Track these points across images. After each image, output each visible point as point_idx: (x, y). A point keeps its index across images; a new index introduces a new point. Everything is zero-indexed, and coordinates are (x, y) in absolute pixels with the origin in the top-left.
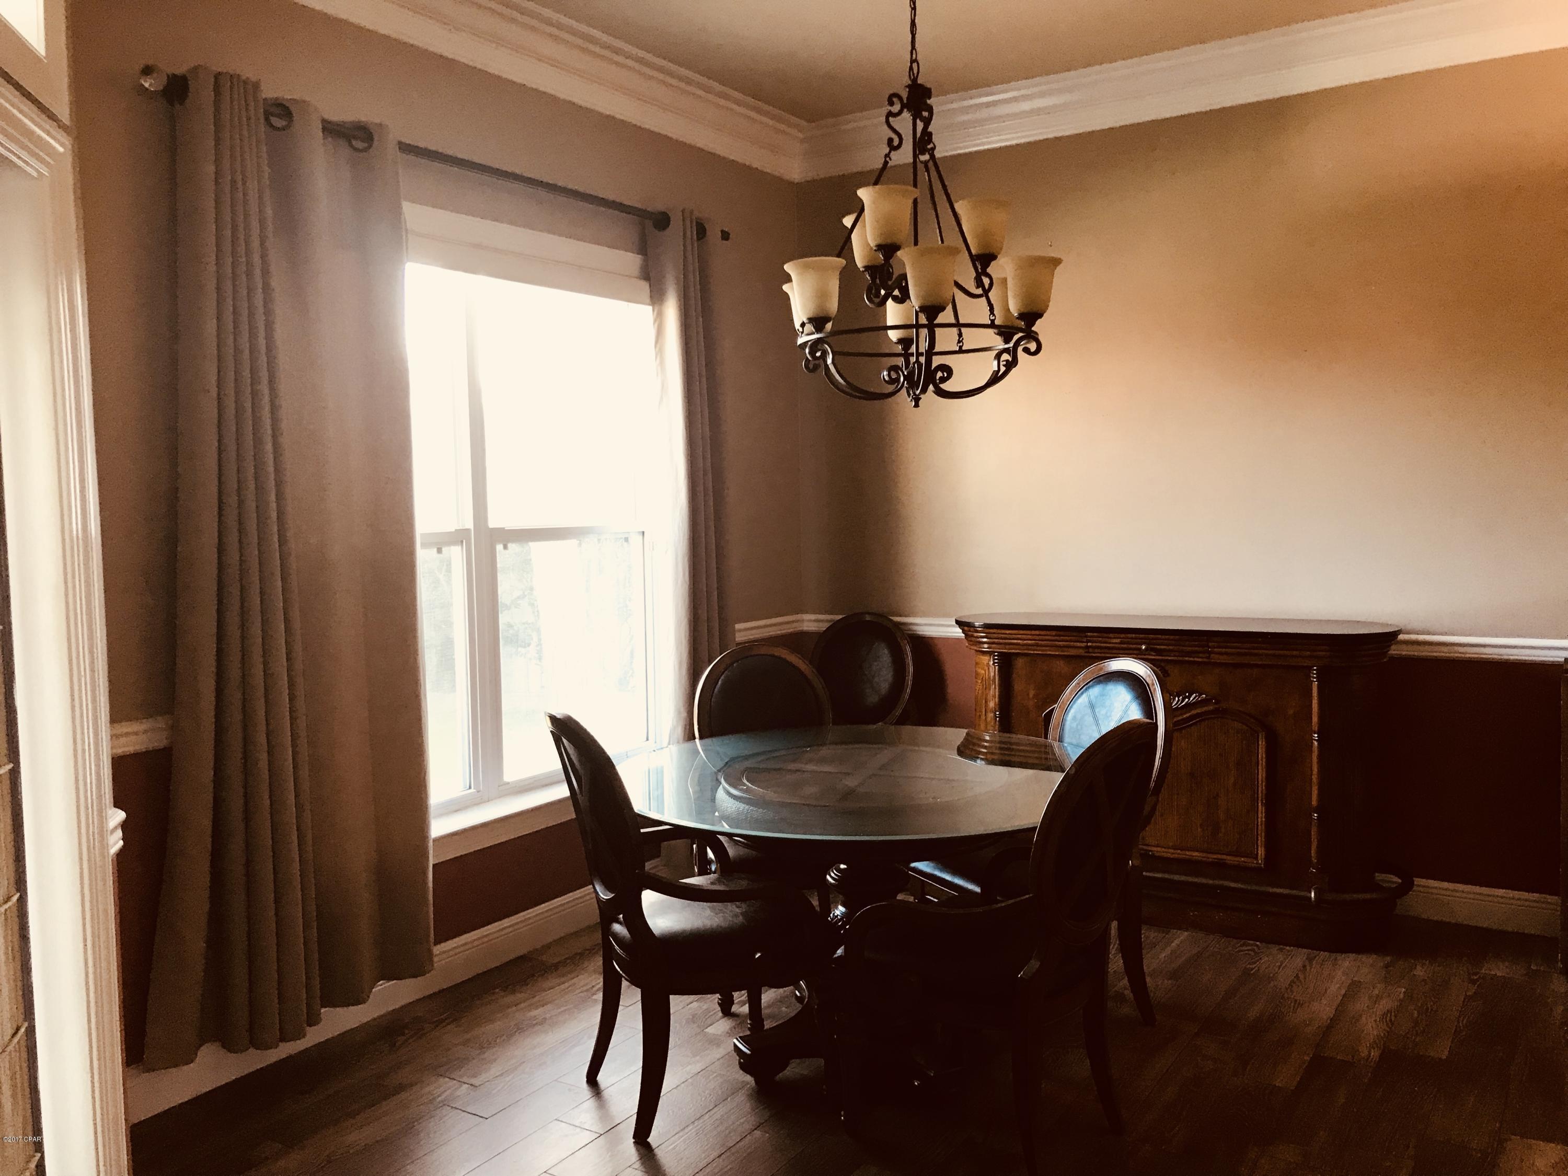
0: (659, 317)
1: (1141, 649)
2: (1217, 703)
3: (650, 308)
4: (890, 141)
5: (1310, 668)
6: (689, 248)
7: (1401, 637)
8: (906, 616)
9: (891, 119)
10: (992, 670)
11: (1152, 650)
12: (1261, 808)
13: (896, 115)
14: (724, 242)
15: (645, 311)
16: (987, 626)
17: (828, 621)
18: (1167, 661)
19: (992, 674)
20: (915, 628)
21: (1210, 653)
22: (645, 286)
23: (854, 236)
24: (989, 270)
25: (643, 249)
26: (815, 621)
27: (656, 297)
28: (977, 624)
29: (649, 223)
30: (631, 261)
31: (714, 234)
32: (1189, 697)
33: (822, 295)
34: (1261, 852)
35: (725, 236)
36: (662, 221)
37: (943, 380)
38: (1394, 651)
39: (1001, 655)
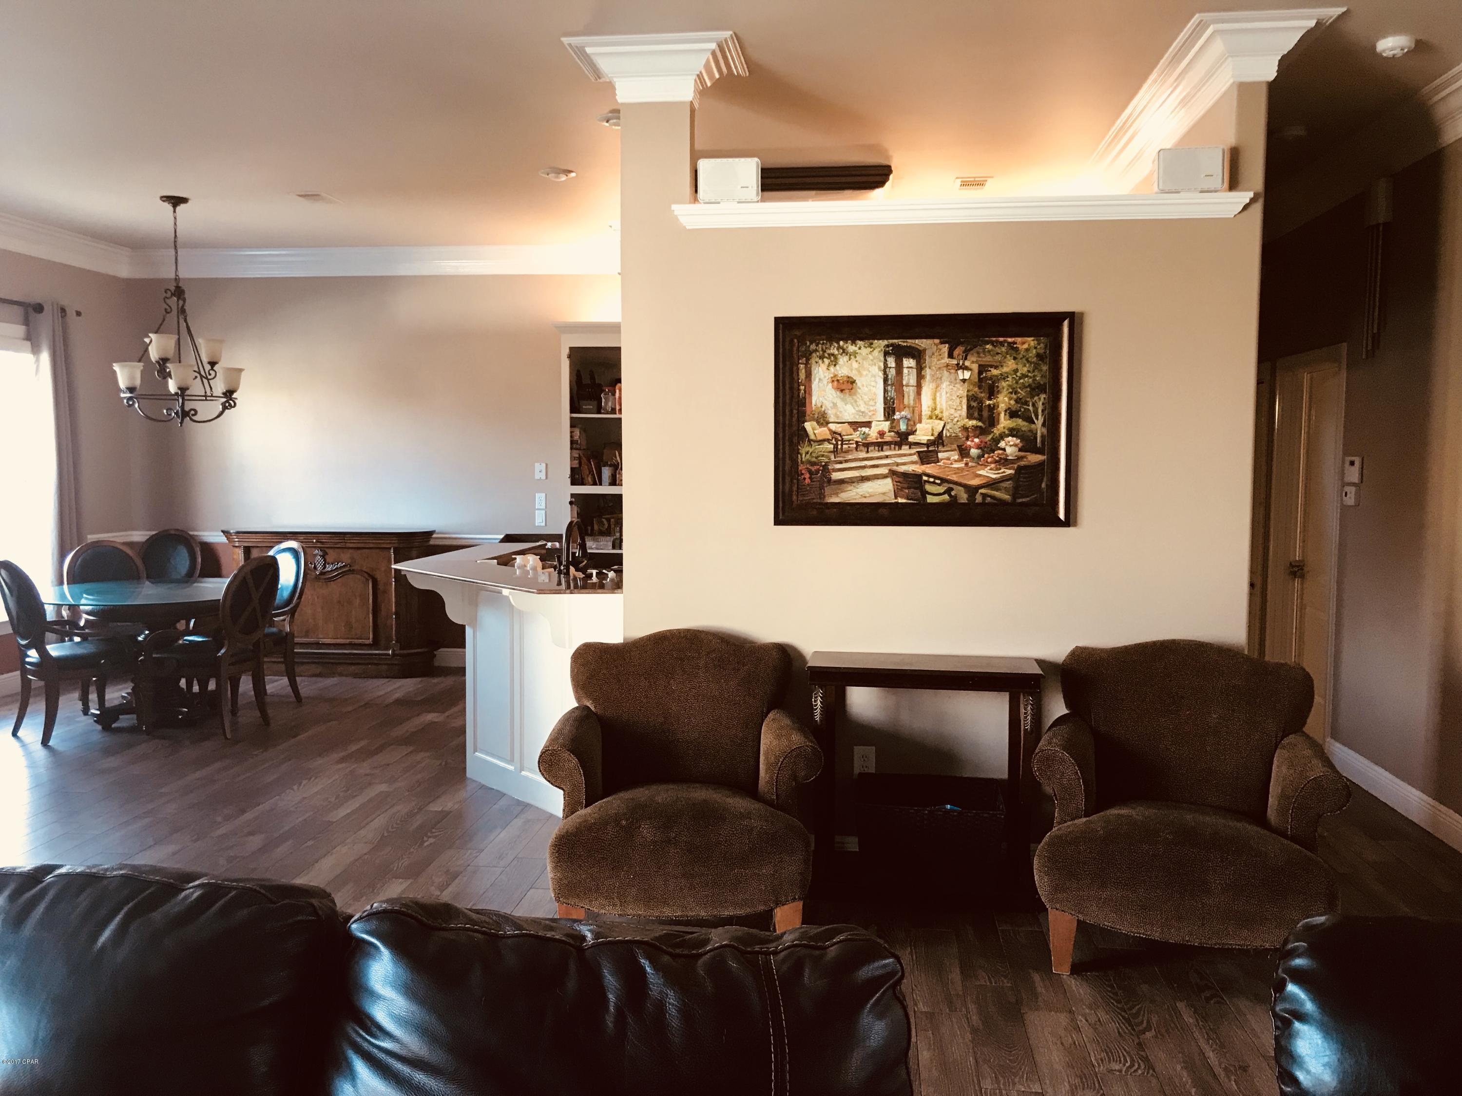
0: (38, 360)
1: (313, 542)
2: (350, 566)
3: (32, 355)
4: (166, 310)
5: (390, 548)
6: (56, 321)
7: (434, 536)
8: (197, 531)
9: (166, 300)
10: (240, 555)
11: (318, 542)
12: (371, 616)
13: (168, 298)
14: (79, 317)
15: (27, 357)
16: (238, 533)
17: (146, 535)
18: (327, 548)
19: (241, 558)
20: (201, 538)
21: (346, 543)
22: (28, 343)
23: (150, 348)
24: (215, 368)
25: (26, 322)
26: (140, 535)
27: (36, 350)
28: (232, 531)
29: (30, 310)
30: (20, 330)
31: (71, 314)
32: (337, 564)
33: (132, 378)
34: (371, 636)
35: (78, 314)
36: (39, 308)
37: (193, 415)
38: (432, 542)
39: (245, 547)
